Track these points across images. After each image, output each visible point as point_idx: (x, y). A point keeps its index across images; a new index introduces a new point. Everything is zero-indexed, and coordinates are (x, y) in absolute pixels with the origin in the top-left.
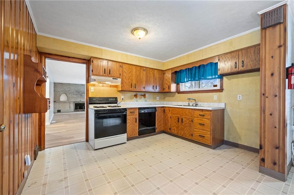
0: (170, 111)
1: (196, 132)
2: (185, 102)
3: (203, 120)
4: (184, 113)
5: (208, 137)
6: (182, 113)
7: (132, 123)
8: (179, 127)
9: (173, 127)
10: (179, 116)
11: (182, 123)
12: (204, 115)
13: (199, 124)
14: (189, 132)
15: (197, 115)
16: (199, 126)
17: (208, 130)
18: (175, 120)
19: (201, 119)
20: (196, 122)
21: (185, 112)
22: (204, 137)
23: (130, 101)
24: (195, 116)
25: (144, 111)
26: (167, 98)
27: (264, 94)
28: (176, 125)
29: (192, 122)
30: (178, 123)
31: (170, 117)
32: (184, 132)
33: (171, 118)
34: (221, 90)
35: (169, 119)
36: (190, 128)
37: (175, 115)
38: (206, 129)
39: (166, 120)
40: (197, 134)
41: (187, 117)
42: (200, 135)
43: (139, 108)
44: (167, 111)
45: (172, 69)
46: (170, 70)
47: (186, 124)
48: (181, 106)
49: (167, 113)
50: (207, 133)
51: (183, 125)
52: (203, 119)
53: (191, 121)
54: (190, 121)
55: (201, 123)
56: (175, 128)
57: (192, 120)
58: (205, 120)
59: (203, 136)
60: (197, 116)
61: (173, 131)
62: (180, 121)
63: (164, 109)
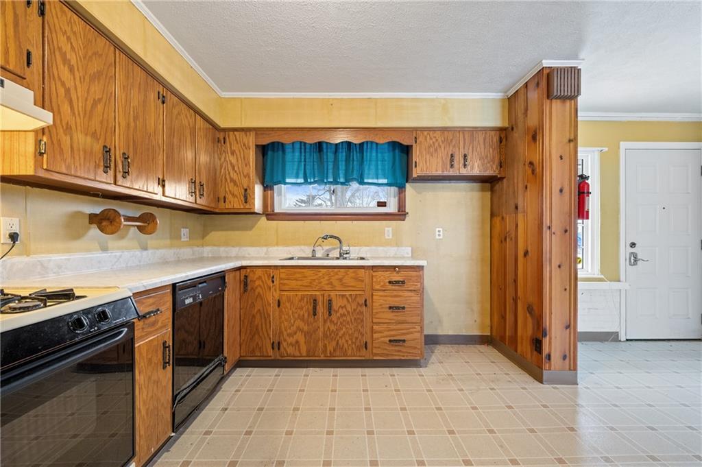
0: (277, 282)
1: (380, 332)
2: (297, 248)
3: (400, 296)
4: (336, 283)
5: (416, 339)
6: (331, 284)
7: (150, 378)
8: (316, 330)
9: (290, 335)
10: (317, 293)
11: (330, 314)
12: (403, 282)
13: (390, 308)
14: (357, 338)
15: (382, 284)
16: (391, 315)
17: (414, 321)
18: (301, 308)
19: (395, 293)
20: (381, 305)
21: (341, 280)
22: (404, 341)
23: (68, 251)
24: (378, 287)
25: (194, 297)
26: (214, 235)
27: (549, 228)
28: (306, 328)
29: (366, 305)
30: (311, 319)
31: (274, 304)
32: (337, 343)
33: (279, 306)
34: (401, 214)
35: (272, 310)
36: (360, 327)
37: (300, 293)
38: (409, 319)
39: (254, 316)
40: (382, 339)
41: (347, 293)
42: (392, 338)
43: (174, 285)
44: (257, 283)
45: (258, 131)
46: (253, 134)
47: (344, 315)
48: (292, 259)
49: (259, 290)
50: (415, 330)
51: (331, 321)
52: (401, 293)
53: (361, 306)
54: (358, 303)
55: (397, 305)
56: (300, 337)
57: (366, 301)
58: (406, 294)
59: (403, 339)
60: (382, 286)
61: (290, 350)
62: (321, 309)
63: (246, 277)
